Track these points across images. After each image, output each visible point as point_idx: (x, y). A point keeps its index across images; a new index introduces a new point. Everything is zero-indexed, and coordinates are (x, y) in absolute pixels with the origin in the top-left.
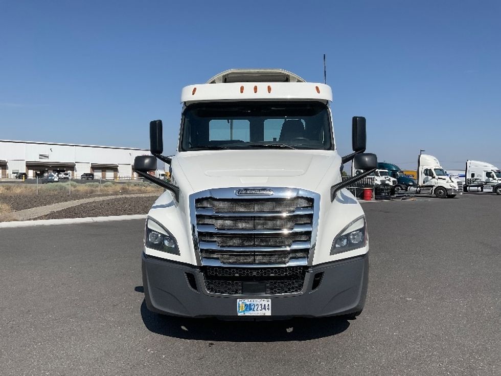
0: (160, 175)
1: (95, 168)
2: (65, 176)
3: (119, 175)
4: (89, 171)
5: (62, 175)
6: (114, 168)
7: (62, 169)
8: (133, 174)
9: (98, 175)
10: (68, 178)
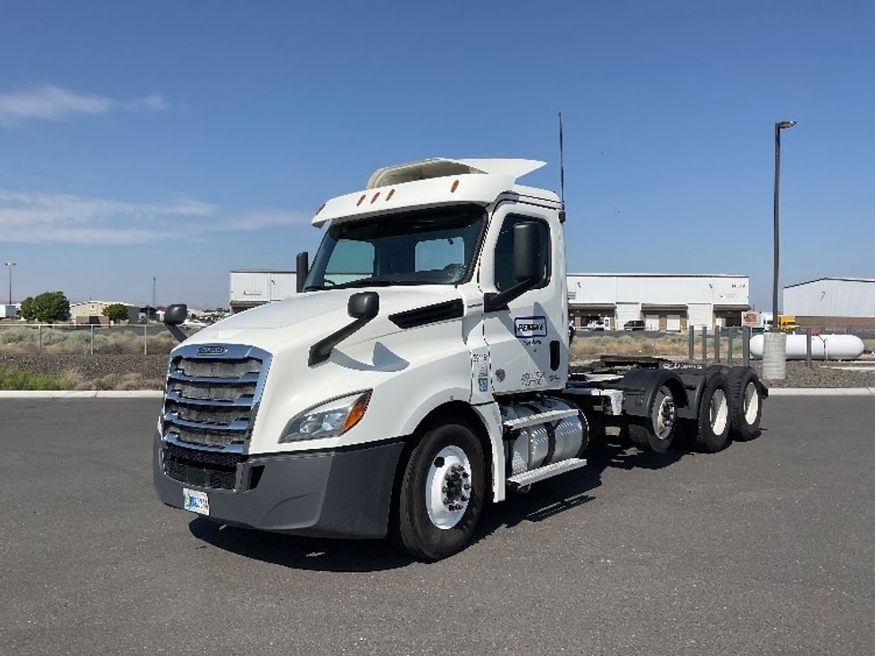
0: (765, 323)
1: (648, 311)
2: (597, 326)
3: (690, 322)
4: (636, 317)
5: (593, 325)
6: (681, 312)
7: (594, 315)
8: (714, 321)
9: (652, 324)
10: (602, 329)
